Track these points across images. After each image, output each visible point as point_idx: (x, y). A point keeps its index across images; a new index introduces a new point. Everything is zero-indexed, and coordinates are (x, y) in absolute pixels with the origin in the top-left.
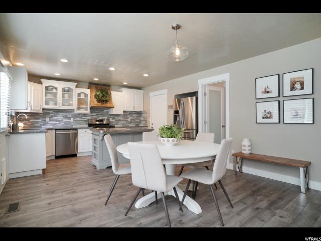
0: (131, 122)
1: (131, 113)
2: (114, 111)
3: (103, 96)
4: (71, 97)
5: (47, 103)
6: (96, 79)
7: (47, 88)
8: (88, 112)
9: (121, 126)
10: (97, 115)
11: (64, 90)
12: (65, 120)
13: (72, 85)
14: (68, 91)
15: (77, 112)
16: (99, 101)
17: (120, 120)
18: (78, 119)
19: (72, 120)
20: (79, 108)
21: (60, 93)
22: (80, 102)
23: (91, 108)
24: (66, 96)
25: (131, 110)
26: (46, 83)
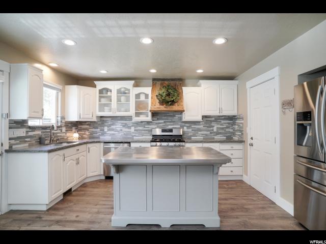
0: (217, 133)
1: (218, 119)
2: (186, 117)
3: (168, 95)
4: (128, 100)
5: (101, 110)
6: (153, 71)
7: (101, 91)
8: (149, 118)
10: (165, 122)
11: (119, 91)
12: (125, 129)
13: (129, 84)
14: (125, 93)
15: (135, 119)
16: (163, 102)
17: (200, 130)
18: (141, 128)
19: (133, 129)
20: (137, 114)
21: (114, 95)
22: (139, 106)
23: (155, 114)
24: (123, 99)
25: (216, 113)
26: (101, 85)
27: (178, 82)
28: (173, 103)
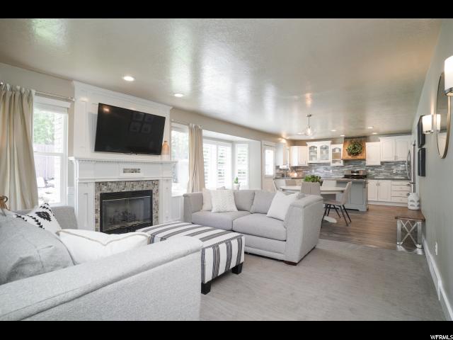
0: (397, 174)
1: (397, 163)
2: (369, 163)
3: (355, 148)
4: (327, 152)
5: (311, 159)
7: (310, 148)
8: (342, 164)
9: (383, 178)
10: (354, 166)
11: (322, 148)
12: (325, 171)
13: (328, 143)
14: (325, 148)
15: (332, 165)
16: (350, 154)
17: (381, 172)
18: (336, 170)
19: (331, 171)
20: (334, 162)
21: (318, 150)
22: (335, 156)
23: (346, 161)
24: (324, 152)
26: (310, 144)
27: (363, 139)
28: (357, 154)
